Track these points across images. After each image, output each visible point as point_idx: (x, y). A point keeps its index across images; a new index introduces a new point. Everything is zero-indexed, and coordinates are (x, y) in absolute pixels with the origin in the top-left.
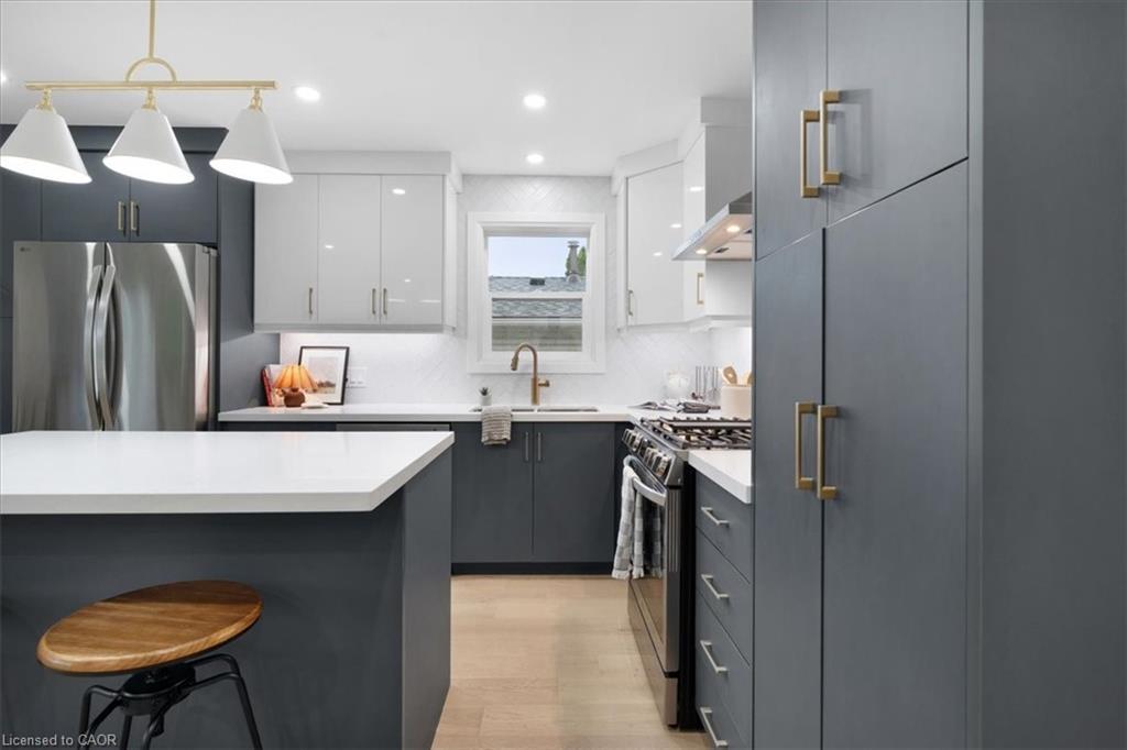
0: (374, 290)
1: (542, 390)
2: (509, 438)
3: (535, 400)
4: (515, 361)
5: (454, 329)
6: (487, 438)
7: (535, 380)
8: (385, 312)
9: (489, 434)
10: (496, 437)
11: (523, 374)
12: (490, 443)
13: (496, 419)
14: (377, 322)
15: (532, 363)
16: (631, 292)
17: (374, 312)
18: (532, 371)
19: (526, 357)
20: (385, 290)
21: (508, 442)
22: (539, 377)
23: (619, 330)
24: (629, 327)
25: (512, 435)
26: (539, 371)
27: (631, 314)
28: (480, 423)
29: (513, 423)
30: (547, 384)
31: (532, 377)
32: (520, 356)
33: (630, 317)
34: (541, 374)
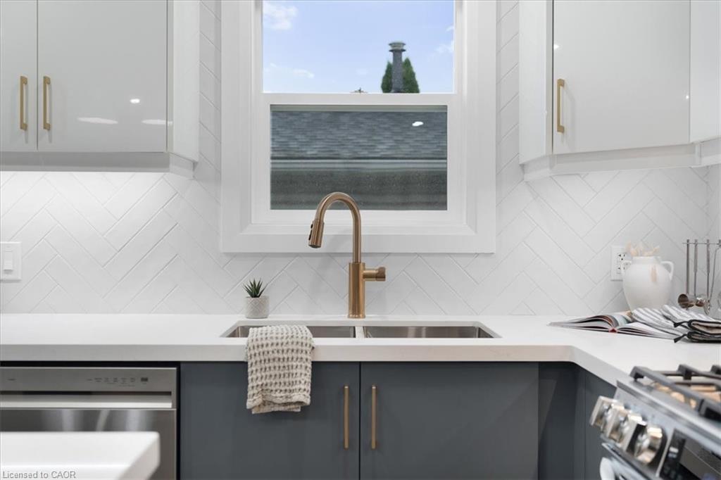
0: (24, 81)
1: (369, 287)
2: (308, 401)
3: (356, 308)
4: (318, 226)
5: (195, 164)
6: (259, 400)
7: (356, 267)
8: (47, 127)
9: (264, 389)
10: (279, 397)
11: (332, 255)
12: (266, 409)
13: (278, 357)
14: (31, 147)
15: (351, 233)
16: (561, 83)
17: (24, 127)
18: (349, 248)
19: (338, 221)
20: (47, 81)
21: (305, 408)
22: (363, 260)
23: (523, 166)
24: (555, 159)
25: (313, 394)
26: (364, 248)
27: (561, 129)
28: (243, 365)
29: (316, 365)
30: (380, 276)
31: (351, 259)
32: (325, 220)
33: (557, 135)
34: (367, 254)
